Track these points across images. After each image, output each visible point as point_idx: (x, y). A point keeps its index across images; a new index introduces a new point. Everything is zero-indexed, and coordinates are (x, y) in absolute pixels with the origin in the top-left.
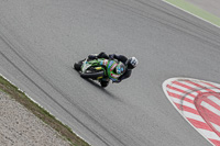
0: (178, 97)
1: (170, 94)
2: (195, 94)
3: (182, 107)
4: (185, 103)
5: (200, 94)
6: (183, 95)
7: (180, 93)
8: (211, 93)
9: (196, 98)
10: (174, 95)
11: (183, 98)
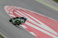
0: (9, 11)
1: (6, 10)
2: (13, 10)
3: (10, 13)
4: (10, 12)
5: (14, 10)
6: (10, 10)
7: (9, 10)
8: (17, 9)
9: (13, 11)
10: (7, 10)
11: (10, 11)
